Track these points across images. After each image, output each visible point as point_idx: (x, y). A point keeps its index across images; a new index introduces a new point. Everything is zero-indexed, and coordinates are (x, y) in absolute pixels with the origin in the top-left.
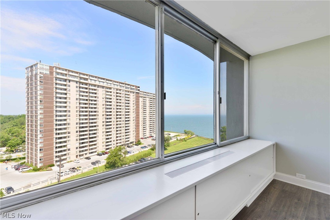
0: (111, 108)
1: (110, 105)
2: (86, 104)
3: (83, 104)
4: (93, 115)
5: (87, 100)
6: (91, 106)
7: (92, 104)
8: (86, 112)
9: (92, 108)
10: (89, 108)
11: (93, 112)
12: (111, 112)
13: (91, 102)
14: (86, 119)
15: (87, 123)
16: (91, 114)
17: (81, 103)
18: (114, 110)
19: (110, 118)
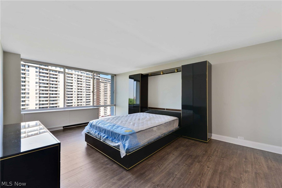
0: (72, 91)
1: (72, 89)
2: (46, 87)
3: (44, 88)
4: (53, 97)
5: (47, 84)
6: (51, 89)
7: (53, 87)
8: (47, 94)
9: (53, 91)
10: (50, 91)
11: (54, 94)
12: (72, 94)
13: (51, 86)
14: (46, 101)
15: (47, 104)
16: (51, 96)
17: (41, 87)
18: (75, 93)
19: (71, 100)
